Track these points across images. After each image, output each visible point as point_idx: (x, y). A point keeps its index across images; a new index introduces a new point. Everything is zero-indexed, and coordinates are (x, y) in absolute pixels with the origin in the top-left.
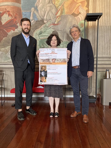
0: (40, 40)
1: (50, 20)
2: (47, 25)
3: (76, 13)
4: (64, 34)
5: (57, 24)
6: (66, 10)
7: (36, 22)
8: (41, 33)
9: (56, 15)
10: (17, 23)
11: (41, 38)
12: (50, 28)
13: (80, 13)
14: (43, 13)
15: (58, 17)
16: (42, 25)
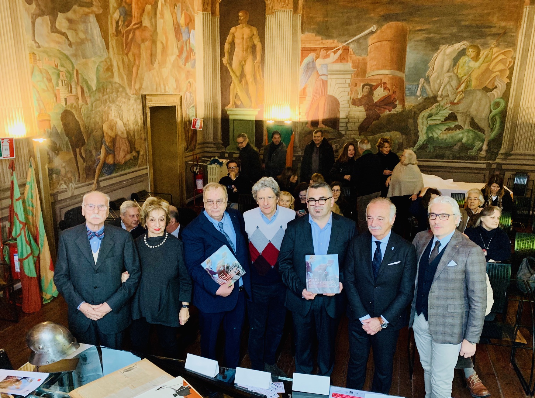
0: (428, 126)
1: (446, 96)
2: (442, 104)
3: (490, 87)
4: (466, 119)
5: (458, 103)
6: (474, 83)
7: (426, 99)
8: (430, 116)
9: (457, 89)
10: (396, 101)
11: (430, 122)
12: (445, 109)
13: (496, 87)
14: (437, 86)
15: (460, 92)
16: (433, 104)
